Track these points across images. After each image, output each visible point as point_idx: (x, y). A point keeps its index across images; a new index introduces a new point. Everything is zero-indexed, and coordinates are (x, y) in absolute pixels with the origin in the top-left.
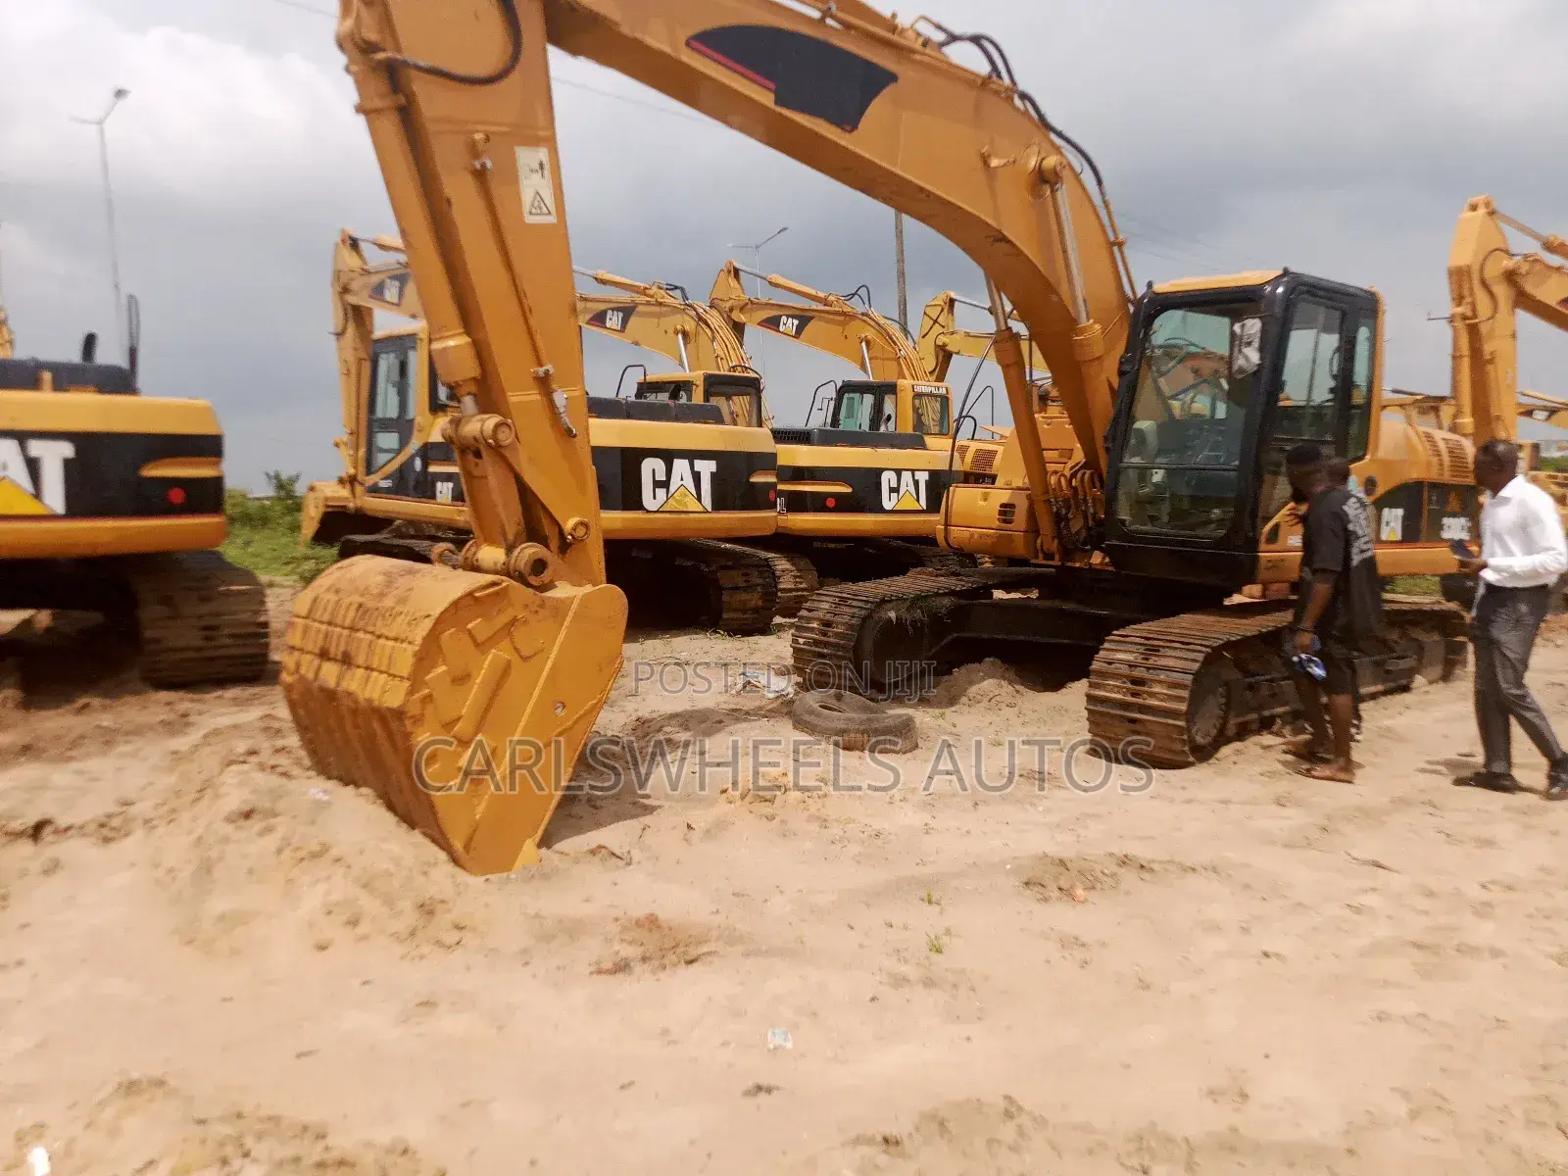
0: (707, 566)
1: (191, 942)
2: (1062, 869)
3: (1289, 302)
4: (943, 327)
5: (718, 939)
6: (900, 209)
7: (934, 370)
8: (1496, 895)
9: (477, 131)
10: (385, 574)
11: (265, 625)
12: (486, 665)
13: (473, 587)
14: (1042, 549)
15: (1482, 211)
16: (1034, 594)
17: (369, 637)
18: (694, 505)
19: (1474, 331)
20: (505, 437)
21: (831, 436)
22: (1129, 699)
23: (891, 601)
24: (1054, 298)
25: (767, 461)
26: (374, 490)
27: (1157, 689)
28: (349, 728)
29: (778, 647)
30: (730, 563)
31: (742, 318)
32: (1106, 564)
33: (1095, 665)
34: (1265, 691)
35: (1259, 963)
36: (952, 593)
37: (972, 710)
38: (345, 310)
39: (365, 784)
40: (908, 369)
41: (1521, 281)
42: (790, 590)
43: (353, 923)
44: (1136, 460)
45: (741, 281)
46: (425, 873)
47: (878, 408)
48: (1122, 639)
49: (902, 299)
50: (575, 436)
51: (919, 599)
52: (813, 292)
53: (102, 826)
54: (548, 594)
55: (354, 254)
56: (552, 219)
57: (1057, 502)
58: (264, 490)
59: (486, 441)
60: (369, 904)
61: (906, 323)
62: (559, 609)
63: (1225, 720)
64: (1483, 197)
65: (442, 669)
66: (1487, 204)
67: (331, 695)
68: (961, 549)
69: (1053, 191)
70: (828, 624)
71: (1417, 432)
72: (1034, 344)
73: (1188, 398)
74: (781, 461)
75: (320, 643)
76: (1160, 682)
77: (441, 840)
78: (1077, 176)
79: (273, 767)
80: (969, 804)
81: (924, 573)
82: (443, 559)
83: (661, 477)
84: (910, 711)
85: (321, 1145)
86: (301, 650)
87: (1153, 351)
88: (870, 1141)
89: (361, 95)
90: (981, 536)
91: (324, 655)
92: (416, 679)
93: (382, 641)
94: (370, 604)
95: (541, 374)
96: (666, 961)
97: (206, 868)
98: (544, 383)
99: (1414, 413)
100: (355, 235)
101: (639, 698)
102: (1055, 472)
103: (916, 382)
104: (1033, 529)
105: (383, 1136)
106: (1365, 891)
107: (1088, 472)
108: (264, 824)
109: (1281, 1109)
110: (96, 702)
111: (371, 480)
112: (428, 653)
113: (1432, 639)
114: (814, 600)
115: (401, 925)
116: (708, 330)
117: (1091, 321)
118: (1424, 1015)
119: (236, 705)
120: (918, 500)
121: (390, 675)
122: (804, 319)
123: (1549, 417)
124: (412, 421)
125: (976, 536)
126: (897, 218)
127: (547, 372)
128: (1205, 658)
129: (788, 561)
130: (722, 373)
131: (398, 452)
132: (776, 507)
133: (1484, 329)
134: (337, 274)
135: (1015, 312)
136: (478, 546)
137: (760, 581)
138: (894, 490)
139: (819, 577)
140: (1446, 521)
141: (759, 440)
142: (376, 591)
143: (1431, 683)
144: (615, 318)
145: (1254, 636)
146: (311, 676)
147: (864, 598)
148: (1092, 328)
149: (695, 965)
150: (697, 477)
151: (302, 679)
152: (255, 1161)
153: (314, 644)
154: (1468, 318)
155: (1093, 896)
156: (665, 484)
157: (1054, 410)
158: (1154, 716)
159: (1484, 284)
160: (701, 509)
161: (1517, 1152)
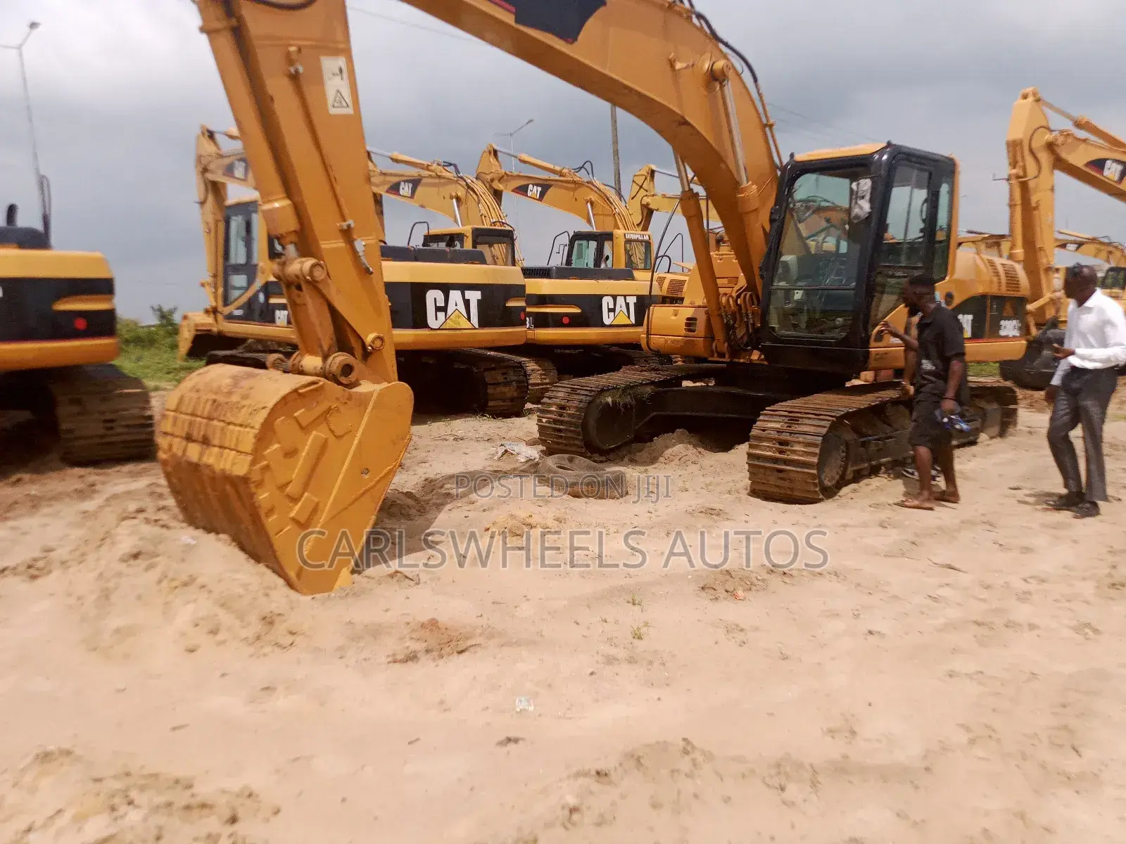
0: (477, 369)
1: (95, 649)
2: (728, 577)
3: (891, 167)
4: (647, 191)
5: (480, 635)
6: (614, 103)
7: (641, 223)
8: (1033, 586)
9: (291, 45)
10: (232, 378)
11: (150, 417)
12: (309, 442)
13: (297, 386)
14: (717, 351)
15: (1031, 99)
16: (712, 384)
17: (222, 424)
18: (464, 324)
19: (1024, 187)
20: (319, 274)
21: (566, 272)
22: (777, 455)
23: (608, 390)
24: (723, 166)
25: (518, 291)
26: (230, 317)
27: (797, 448)
28: (209, 491)
29: (528, 425)
30: (493, 366)
31: (500, 186)
32: (762, 360)
33: (754, 432)
34: (873, 448)
35: (866, 639)
36: (653, 383)
37: (667, 466)
38: (206, 185)
39: (224, 532)
40: (621, 221)
41: (1058, 150)
42: (538, 384)
43: (214, 632)
44: (782, 284)
45: (500, 159)
46: (267, 595)
47: (600, 251)
48: (772, 413)
49: (617, 171)
50: (372, 273)
51: (629, 387)
52: (551, 166)
53: (30, 567)
54: (355, 390)
55: (210, 141)
56: (350, 111)
57: (727, 316)
58: (152, 320)
59: (305, 278)
60: (225, 618)
61: (620, 189)
62: (363, 401)
63: (845, 469)
64: (1032, 89)
65: (276, 446)
66: (1034, 94)
67: (195, 467)
68: (658, 351)
69: (722, 87)
70: (563, 408)
71: (982, 259)
72: (710, 202)
73: (820, 239)
74: (529, 291)
75: (186, 429)
76: (799, 442)
77: (280, 571)
78: (739, 75)
79: (156, 521)
80: (663, 534)
81: (633, 370)
82: (275, 366)
83: (441, 303)
84: (622, 469)
85: (189, 792)
86: (172, 435)
87: (794, 205)
88: (586, 774)
89: (204, 19)
90: (673, 341)
91: (189, 438)
92: (257, 454)
93: (231, 427)
94: (221, 399)
95: (345, 227)
96: (443, 652)
97: (106, 595)
98: (347, 234)
99: (983, 246)
100: (212, 128)
101: (427, 465)
102: (726, 294)
103: (627, 231)
104: (710, 336)
105: (235, 785)
106: (941, 586)
107: (749, 293)
108: (148, 562)
109: (879, 741)
110: (26, 477)
111: (227, 310)
112: (266, 434)
113: (992, 407)
114: (553, 391)
115: (249, 633)
116: (474, 196)
117: (750, 183)
118: (981, 672)
119: (132, 477)
120: (629, 317)
121: (238, 451)
122: (545, 187)
123: (1077, 248)
124: (256, 266)
125: (669, 342)
126: (612, 109)
127: (349, 226)
128: (831, 425)
129: (536, 363)
130: (486, 227)
131: (247, 289)
132: (526, 324)
133: (1032, 184)
134: (199, 158)
135: (695, 178)
136: (302, 355)
137: (516, 378)
138: (612, 310)
139: (558, 374)
140: (1003, 323)
141: (512, 275)
142: (225, 390)
143: (992, 438)
144: (406, 188)
145: (865, 408)
146: (180, 453)
147: (588, 388)
148: (750, 189)
149: (465, 655)
150: (467, 303)
151: (174, 456)
152: (138, 807)
153: (182, 430)
154: (1021, 177)
155: (749, 595)
156: (444, 309)
157: (725, 249)
158: (794, 467)
159: (1031, 151)
160: (471, 327)
161: (1043, 766)
